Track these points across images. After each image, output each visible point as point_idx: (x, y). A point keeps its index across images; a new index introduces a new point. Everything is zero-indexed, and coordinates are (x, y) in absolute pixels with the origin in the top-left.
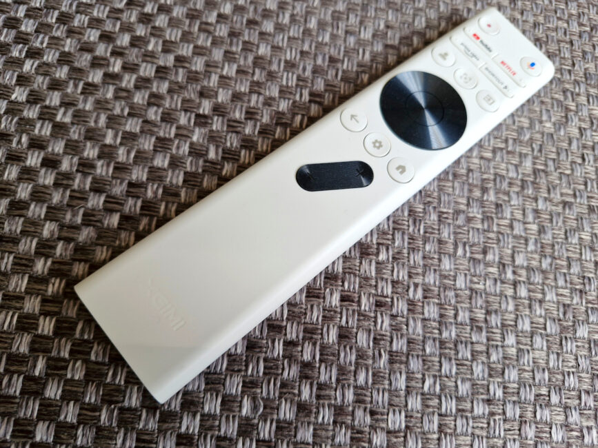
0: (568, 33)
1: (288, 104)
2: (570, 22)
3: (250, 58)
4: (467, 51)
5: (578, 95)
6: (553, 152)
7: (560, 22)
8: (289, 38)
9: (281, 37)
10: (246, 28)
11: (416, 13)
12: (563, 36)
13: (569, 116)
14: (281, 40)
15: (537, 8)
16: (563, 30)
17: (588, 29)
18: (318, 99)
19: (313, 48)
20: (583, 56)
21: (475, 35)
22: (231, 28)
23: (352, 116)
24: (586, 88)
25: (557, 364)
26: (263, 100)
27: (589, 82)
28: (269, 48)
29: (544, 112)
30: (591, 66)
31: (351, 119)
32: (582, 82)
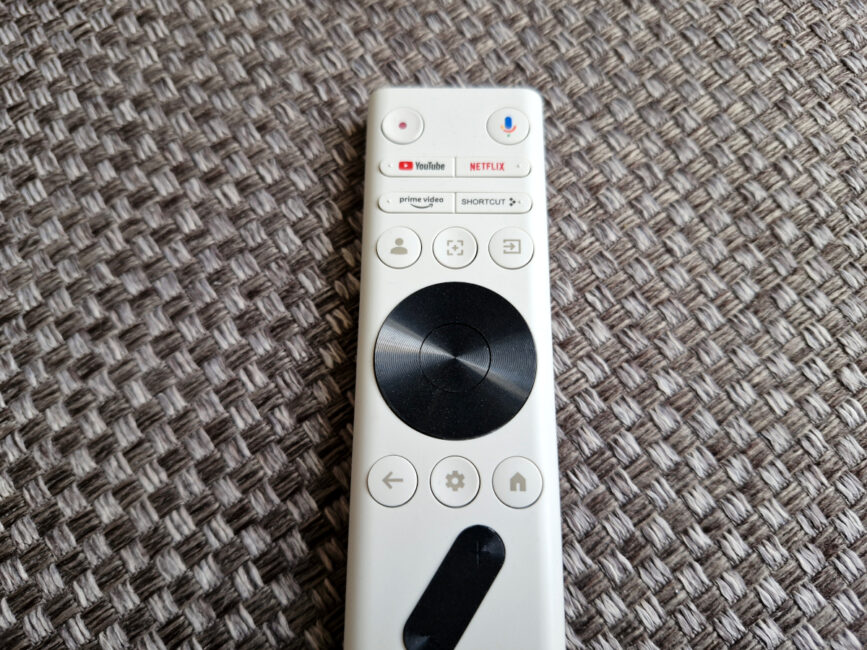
0: (502, 54)
1: (210, 568)
2: (493, 32)
3: (101, 542)
4: (417, 204)
5: (590, 149)
6: (624, 282)
7: (480, 46)
8: (125, 454)
9: (114, 463)
10: (55, 495)
11: (271, 229)
12: (500, 66)
13: (603, 199)
14: (117, 470)
15: (431, 52)
16: (493, 56)
17: (525, 20)
18: (246, 518)
19: (173, 438)
20: (551, 76)
21: (401, 165)
22: (34, 517)
23: (387, 480)
24: (593, 128)
25: (853, 608)
26: (171, 598)
27: (588, 113)
28: (111, 499)
29: (564, 226)
30: (573, 84)
31: (390, 487)
32: (580, 122)
